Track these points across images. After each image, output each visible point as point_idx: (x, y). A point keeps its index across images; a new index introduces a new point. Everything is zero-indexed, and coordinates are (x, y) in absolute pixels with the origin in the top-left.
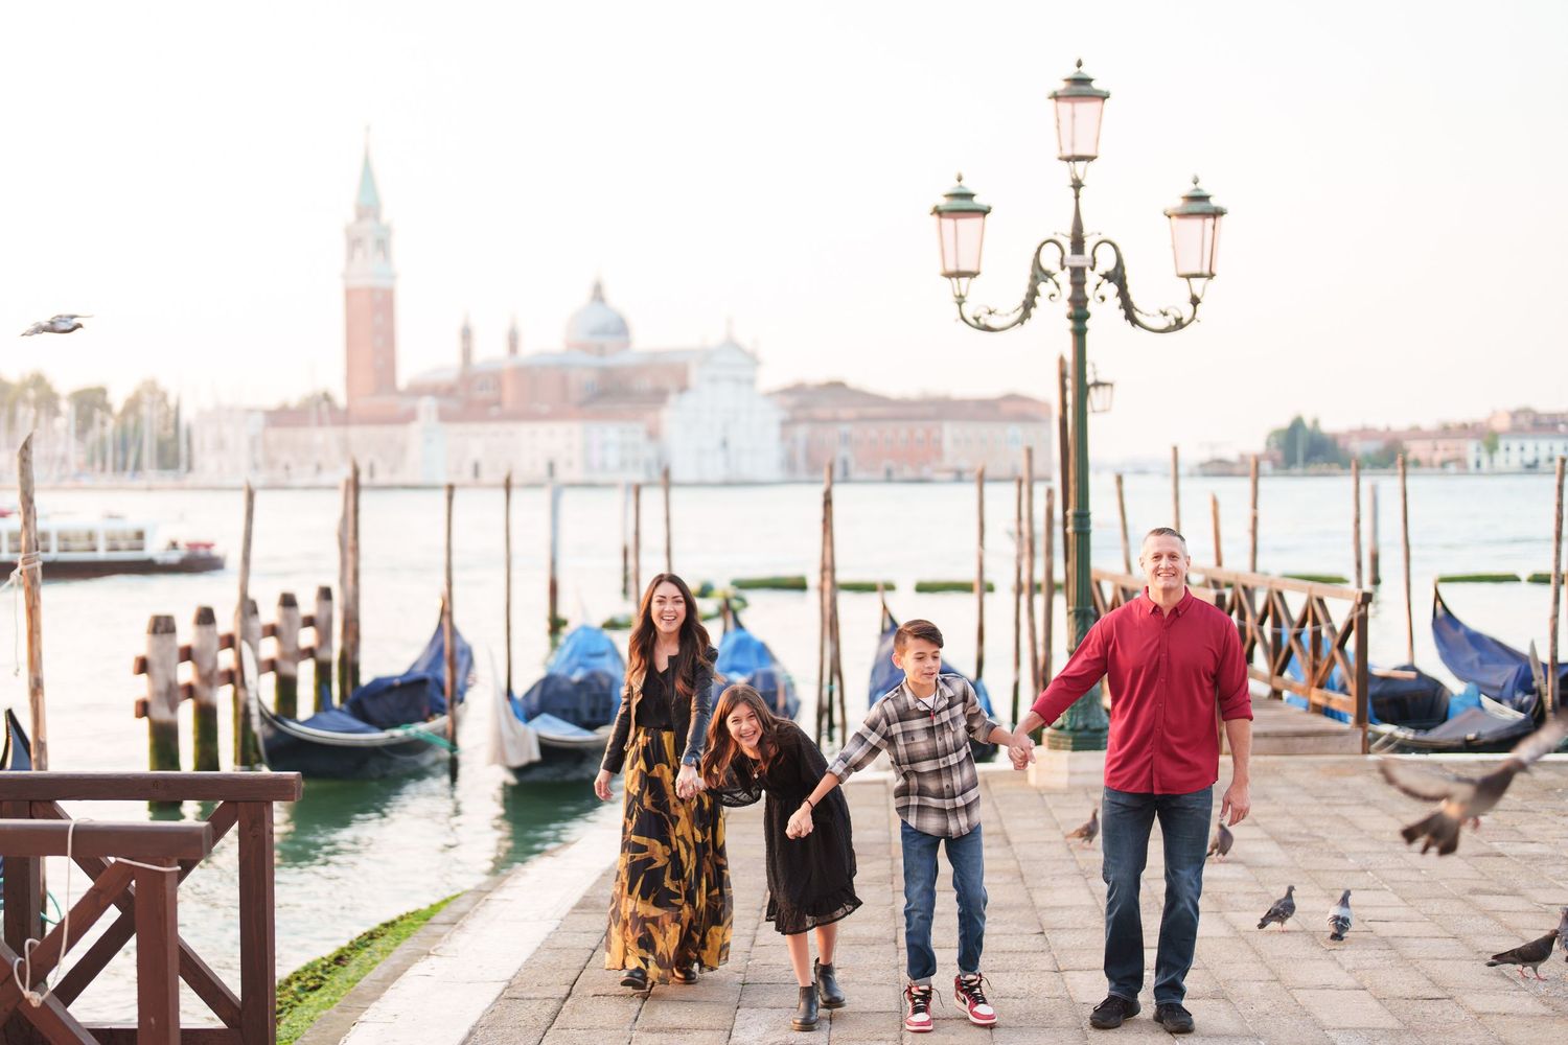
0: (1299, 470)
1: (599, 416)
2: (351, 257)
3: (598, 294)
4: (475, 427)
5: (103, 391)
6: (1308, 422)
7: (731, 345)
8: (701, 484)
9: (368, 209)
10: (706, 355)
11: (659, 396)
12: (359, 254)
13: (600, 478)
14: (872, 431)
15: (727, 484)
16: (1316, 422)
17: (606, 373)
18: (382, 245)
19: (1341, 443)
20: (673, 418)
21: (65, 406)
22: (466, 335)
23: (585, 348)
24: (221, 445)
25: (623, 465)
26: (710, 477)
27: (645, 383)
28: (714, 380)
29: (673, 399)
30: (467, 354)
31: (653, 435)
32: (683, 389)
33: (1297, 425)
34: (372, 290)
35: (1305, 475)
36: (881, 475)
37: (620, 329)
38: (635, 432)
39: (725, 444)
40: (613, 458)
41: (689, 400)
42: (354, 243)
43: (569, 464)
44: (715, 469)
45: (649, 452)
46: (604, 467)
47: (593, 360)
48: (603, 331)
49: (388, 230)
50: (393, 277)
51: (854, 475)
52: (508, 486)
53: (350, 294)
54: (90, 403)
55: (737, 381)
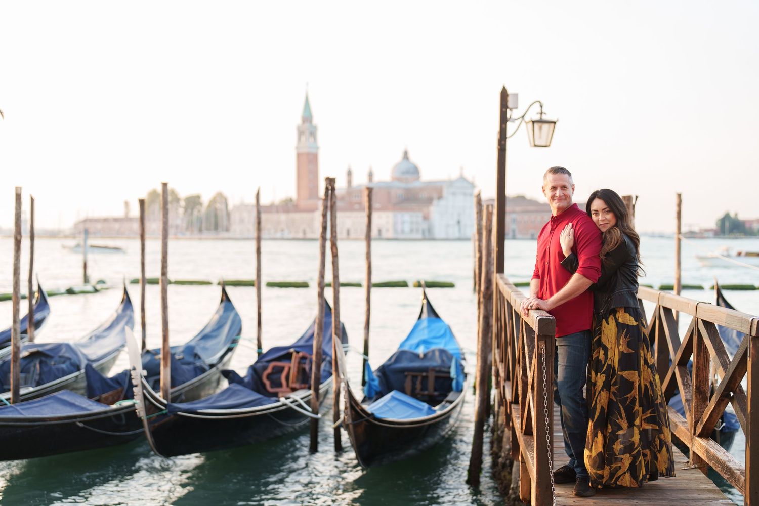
0: (726, 236)
1: (402, 210)
2: (299, 139)
3: (406, 156)
4: (348, 214)
5: (198, 197)
6: (732, 215)
7: (462, 178)
8: (447, 240)
9: (307, 118)
10: (451, 183)
11: (429, 201)
12: (303, 138)
13: (401, 236)
14: (526, 217)
15: (460, 239)
16: (736, 215)
17: (408, 190)
18: (313, 133)
19: (747, 225)
20: (435, 210)
21: (183, 203)
22: (349, 173)
23: (399, 179)
24: (242, 221)
25: (412, 231)
26: (451, 236)
27: (424, 195)
28: (454, 194)
29: (435, 202)
30: (349, 182)
31: (426, 218)
32: (440, 197)
33: (727, 216)
34: (308, 154)
35: (729, 238)
36: (529, 236)
37: (415, 171)
38: (418, 216)
39: (459, 222)
40: (407, 228)
41: (443, 203)
42: (301, 133)
43: (387, 230)
44: (454, 232)
45: (424, 226)
46: (403, 232)
47: (403, 185)
48: (407, 172)
49: (315, 128)
50: (317, 148)
51: (518, 236)
52: (369, 238)
53: (299, 155)
54: (193, 202)
55: (465, 194)
